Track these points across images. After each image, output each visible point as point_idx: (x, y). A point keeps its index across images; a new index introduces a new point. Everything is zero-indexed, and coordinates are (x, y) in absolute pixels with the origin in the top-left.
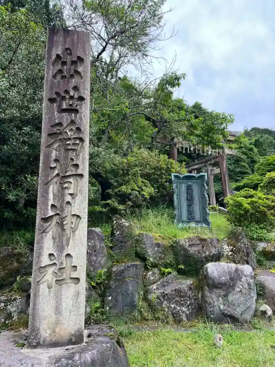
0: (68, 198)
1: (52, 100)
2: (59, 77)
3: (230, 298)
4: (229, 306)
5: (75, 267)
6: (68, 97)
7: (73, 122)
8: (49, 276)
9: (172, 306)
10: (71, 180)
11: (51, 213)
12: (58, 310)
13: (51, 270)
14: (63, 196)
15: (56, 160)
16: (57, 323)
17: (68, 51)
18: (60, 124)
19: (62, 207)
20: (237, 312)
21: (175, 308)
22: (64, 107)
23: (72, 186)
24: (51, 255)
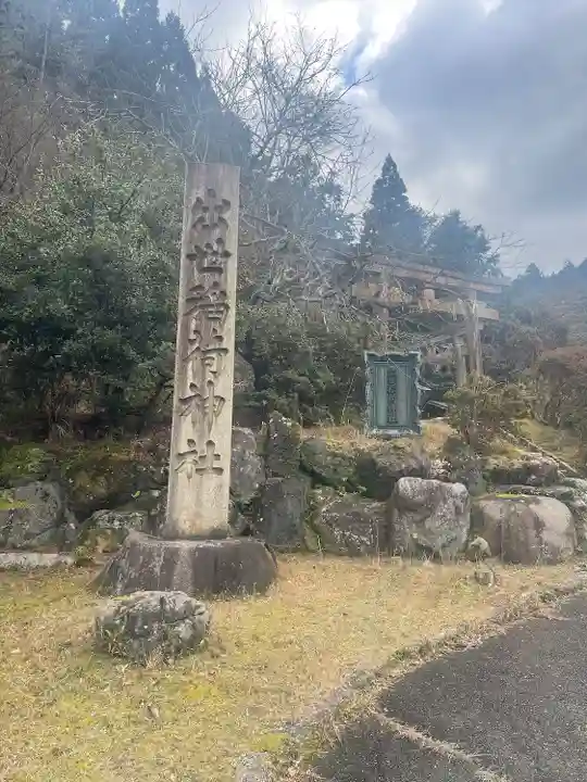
0: (210, 377)
1: (190, 257)
2: (199, 227)
3: (428, 523)
4: (425, 535)
5: (218, 455)
7: (216, 284)
8: (189, 465)
9: (347, 534)
10: (214, 355)
11: (190, 393)
12: (199, 502)
13: (190, 459)
14: (204, 373)
15: (195, 332)
16: (198, 515)
17: (211, 193)
18: (200, 287)
19: (202, 386)
20: (436, 544)
21: (350, 536)
22: (206, 265)
23: (215, 362)
24: (191, 442)
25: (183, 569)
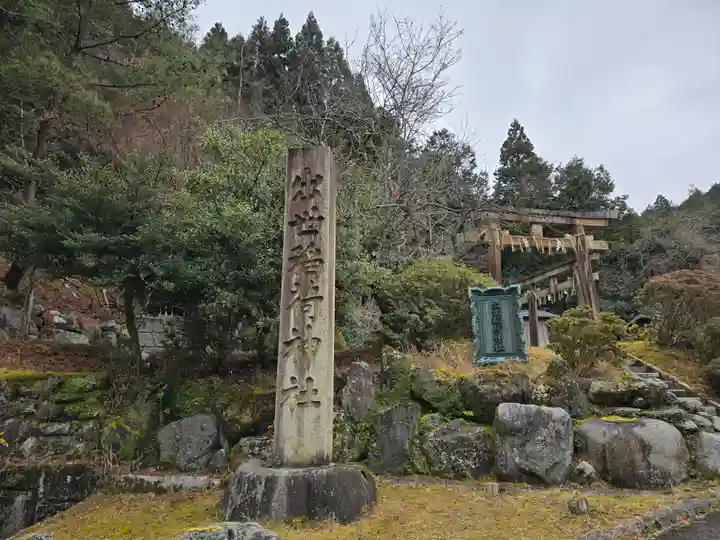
1: (292, 224)
2: (299, 199)
4: (527, 459)
5: (316, 390)
6: (307, 218)
7: (312, 244)
8: (292, 399)
9: (453, 458)
10: (311, 303)
11: (292, 337)
12: (300, 432)
13: (292, 394)
14: (304, 319)
15: (296, 284)
17: (307, 170)
18: (300, 247)
19: (302, 330)
20: (540, 468)
21: (456, 460)
22: (304, 229)
23: (312, 309)
24: (293, 378)
25: (280, 496)
